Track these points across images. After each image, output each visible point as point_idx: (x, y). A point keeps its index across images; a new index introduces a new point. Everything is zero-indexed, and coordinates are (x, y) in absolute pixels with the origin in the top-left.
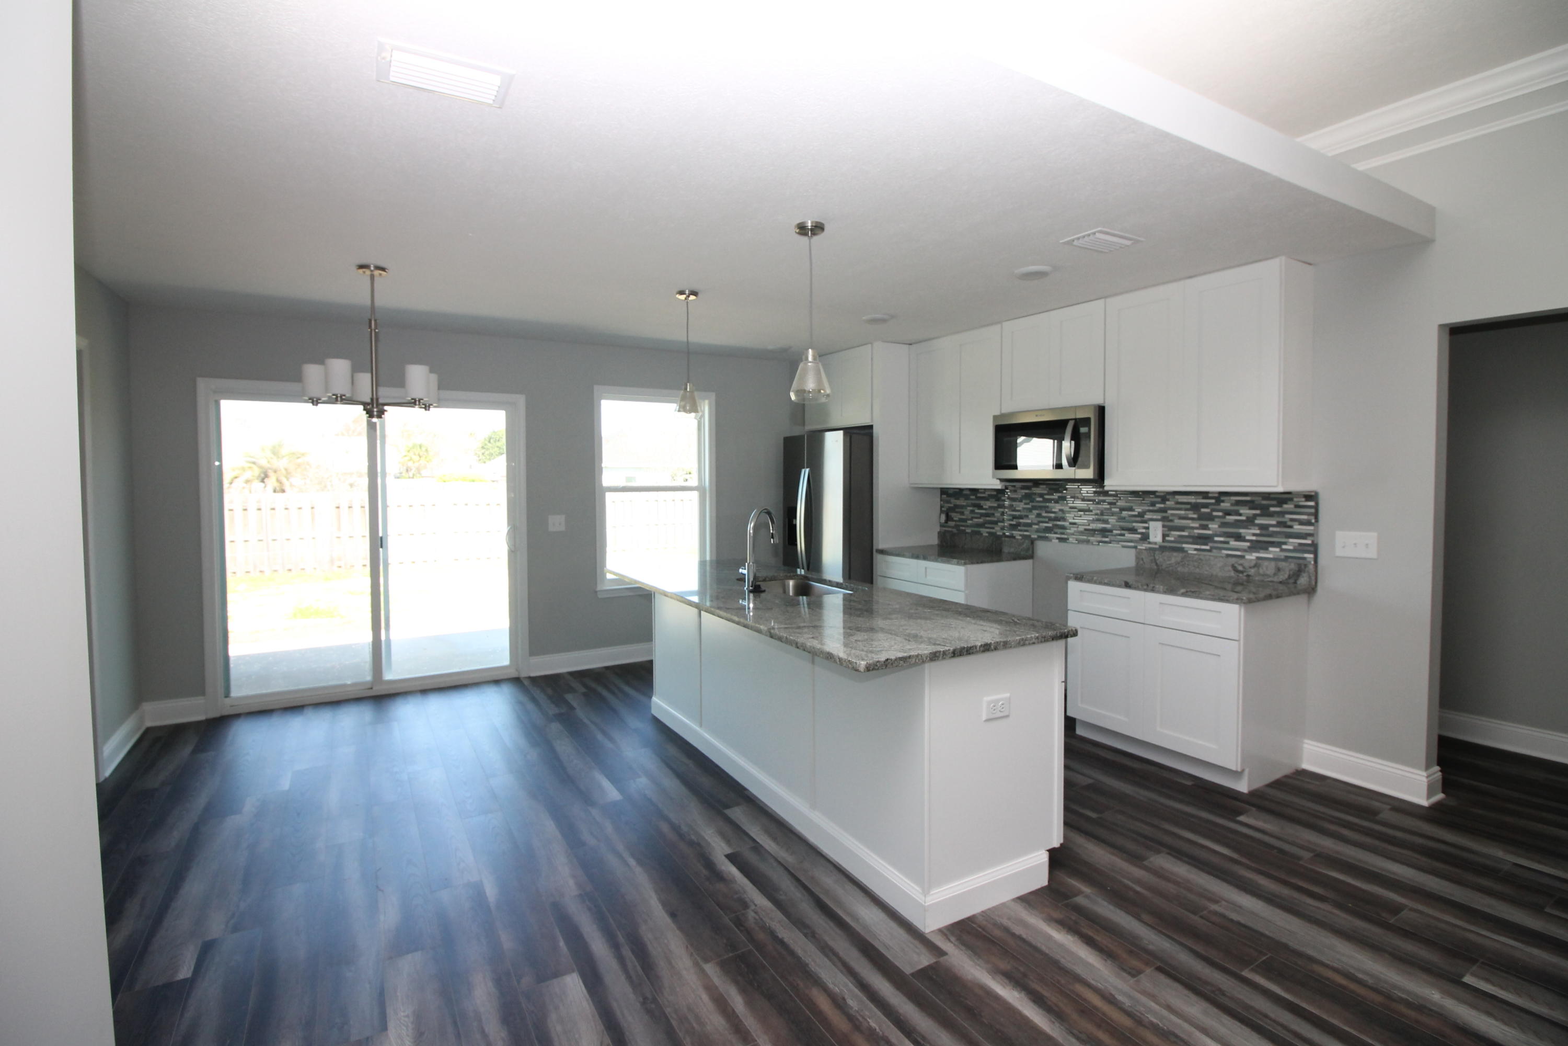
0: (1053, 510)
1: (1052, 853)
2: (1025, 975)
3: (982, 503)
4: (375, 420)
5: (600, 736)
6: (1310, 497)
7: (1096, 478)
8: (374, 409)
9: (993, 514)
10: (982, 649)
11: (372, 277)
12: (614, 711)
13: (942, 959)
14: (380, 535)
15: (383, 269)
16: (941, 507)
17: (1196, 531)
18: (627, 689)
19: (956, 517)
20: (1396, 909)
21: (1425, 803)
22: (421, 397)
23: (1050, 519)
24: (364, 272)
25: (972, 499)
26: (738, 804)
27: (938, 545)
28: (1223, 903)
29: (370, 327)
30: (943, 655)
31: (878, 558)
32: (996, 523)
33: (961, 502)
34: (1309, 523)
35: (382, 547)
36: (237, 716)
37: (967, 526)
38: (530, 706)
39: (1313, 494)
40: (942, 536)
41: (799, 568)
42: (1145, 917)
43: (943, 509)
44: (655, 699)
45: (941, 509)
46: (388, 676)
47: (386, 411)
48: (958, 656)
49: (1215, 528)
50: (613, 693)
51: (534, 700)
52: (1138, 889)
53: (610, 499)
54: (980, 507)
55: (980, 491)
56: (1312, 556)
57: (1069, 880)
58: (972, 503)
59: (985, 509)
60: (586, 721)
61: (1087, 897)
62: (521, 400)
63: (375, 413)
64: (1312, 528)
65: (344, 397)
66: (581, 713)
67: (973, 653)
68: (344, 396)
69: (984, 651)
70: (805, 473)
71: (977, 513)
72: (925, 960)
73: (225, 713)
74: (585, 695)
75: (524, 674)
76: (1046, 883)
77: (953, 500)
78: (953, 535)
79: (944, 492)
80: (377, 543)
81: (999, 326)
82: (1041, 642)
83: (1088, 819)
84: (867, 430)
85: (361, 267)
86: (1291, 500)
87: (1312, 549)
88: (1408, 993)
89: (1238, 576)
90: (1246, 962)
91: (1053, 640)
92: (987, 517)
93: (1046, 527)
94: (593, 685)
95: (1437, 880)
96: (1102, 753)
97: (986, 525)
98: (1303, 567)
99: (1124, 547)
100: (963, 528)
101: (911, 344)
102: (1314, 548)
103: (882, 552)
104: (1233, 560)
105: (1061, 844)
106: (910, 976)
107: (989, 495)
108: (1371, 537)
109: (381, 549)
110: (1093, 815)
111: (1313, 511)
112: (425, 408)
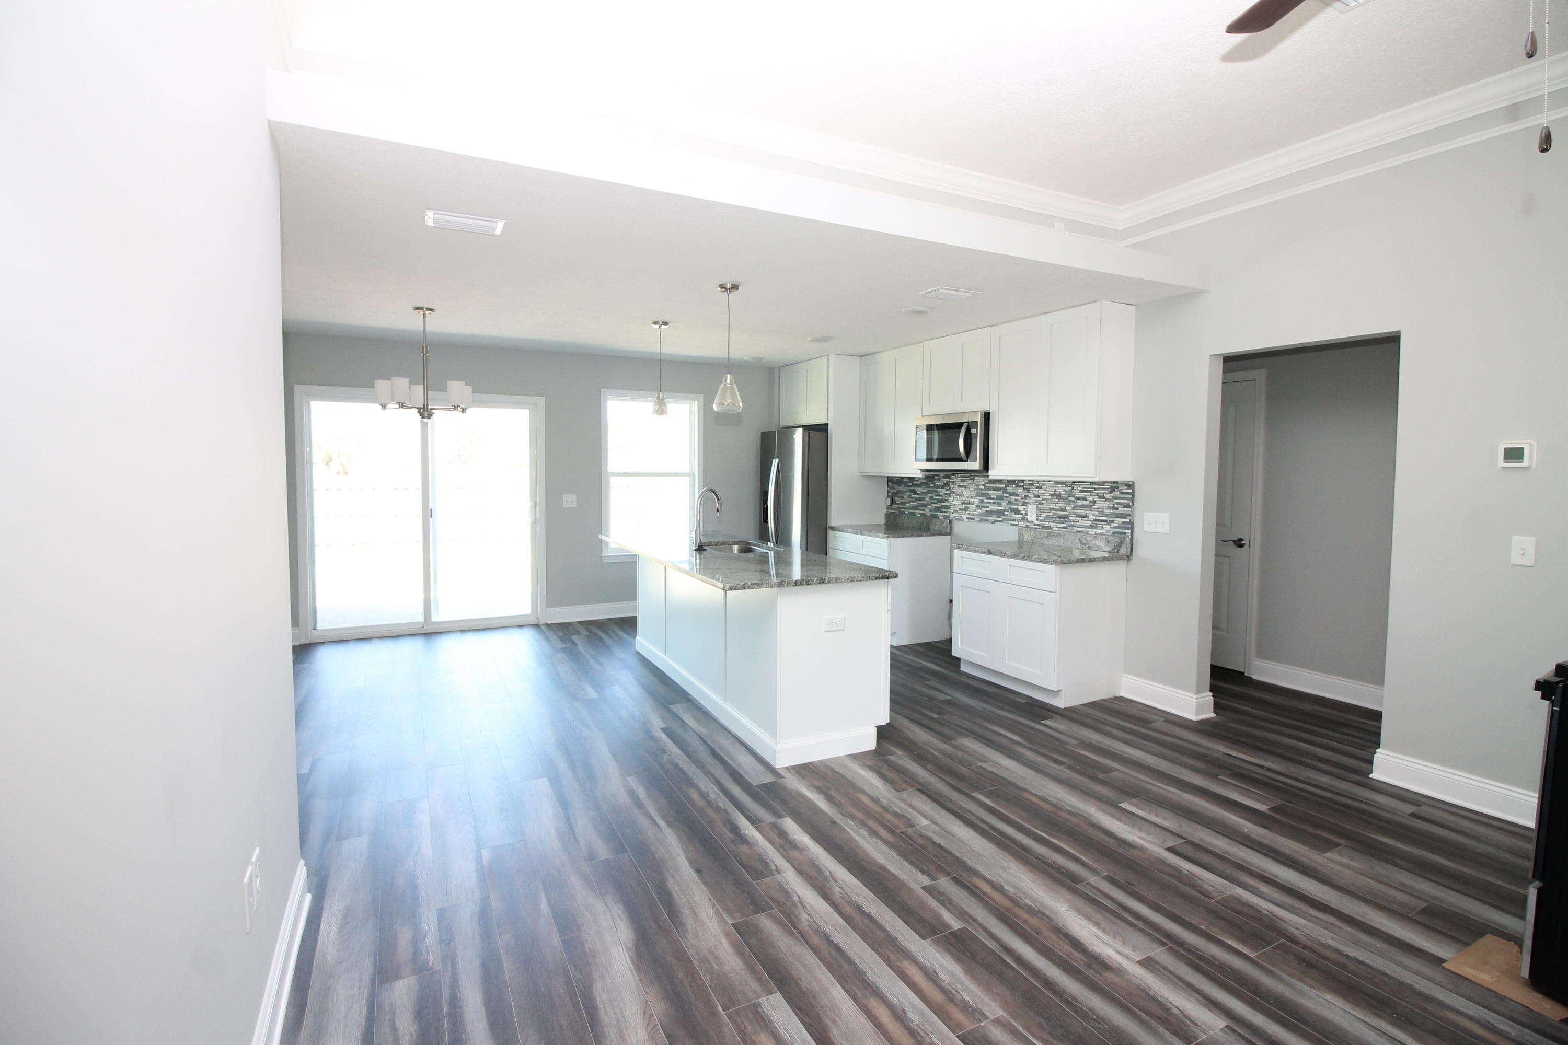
0: (941, 494)
1: (880, 729)
2: (828, 788)
3: (916, 489)
4: (425, 420)
5: (592, 662)
6: (1130, 486)
7: (982, 469)
8: (425, 413)
9: (924, 498)
10: (818, 581)
11: (424, 314)
12: (608, 647)
13: (780, 780)
14: (430, 508)
15: (432, 310)
16: (888, 492)
17: (1058, 512)
18: (621, 633)
19: (897, 499)
20: (1107, 770)
21: (1194, 718)
22: (459, 405)
23: (939, 501)
24: (419, 312)
25: (910, 486)
26: (680, 702)
27: (885, 524)
28: (991, 763)
29: (423, 353)
30: (787, 584)
31: (830, 533)
32: (925, 506)
33: (902, 488)
34: (1127, 506)
35: (431, 517)
36: (323, 643)
37: (906, 508)
38: (544, 643)
39: (1131, 483)
40: (888, 516)
41: (770, 542)
42: (929, 767)
43: (889, 494)
44: (637, 637)
45: (888, 494)
46: (434, 619)
47: (434, 413)
48: (799, 585)
49: (1070, 510)
50: (611, 637)
51: (547, 639)
52: (936, 754)
53: (614, 482)
54: (915, 493)
55: (915, 479)
56: (1129, 531)
57: (892, 748)
58: (910, 490)
59: (919, 494)
60: (584, 652)
61: (898, 756)
62: (541, 401)
63: (426, 416)
64: (1130, 509)
65: (404, 405)
66: (581, 648)
67: (810, 584)
68: (404, 403)
69: (819, 583)
70: (775, 462)
71: (914, 498)
72: (768, 779)
73: (312, 642)
74: (587, 636)
75: (542, 622)
76: (873, 748)
77: (896, 487)
78: (896, 515)
79: (890, 479)
80: (428, 513)
81: (922, 344)
82: (867, 580)
83: (932, 718)
84: (823, 428)
85: (417, 309)
86: (1118, 488)
87: (1129, 526)
88: (1074, 807)
89: (1083, 547)
90: (977, 789)
91: (876, 579)
92: (920, 500)
93: (936, 507)
94: (596, 631)
95: (1155, 758)
96: (971, 682)
97: (919, 508)
98: (1123, 539)
99: (1012, 525)
100: (903, 510)
101: (862, 356)
102: (1131, 525)
103: (833, 528)
104: (1079, 535)
105: (887, 724)
106: (756, 788)
107: (921, 482)
108: (1166, 517)
109: (431, 519)
110: (935, 716)
111: (1131, 496)
112: (463, 411)
